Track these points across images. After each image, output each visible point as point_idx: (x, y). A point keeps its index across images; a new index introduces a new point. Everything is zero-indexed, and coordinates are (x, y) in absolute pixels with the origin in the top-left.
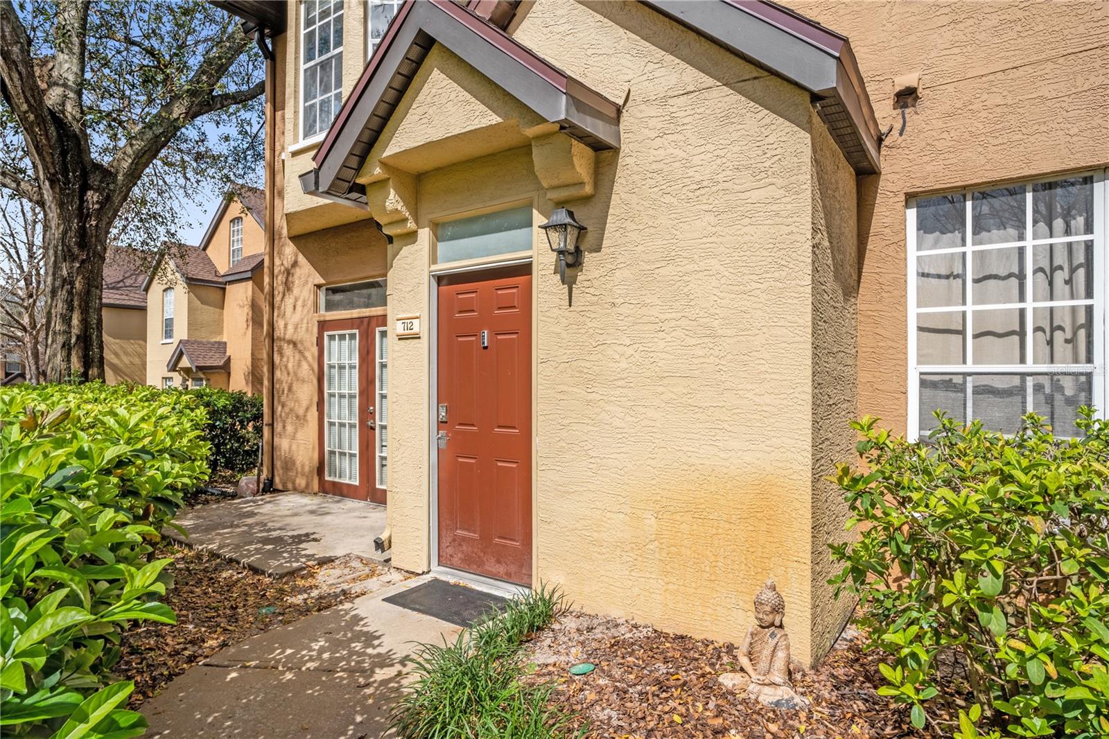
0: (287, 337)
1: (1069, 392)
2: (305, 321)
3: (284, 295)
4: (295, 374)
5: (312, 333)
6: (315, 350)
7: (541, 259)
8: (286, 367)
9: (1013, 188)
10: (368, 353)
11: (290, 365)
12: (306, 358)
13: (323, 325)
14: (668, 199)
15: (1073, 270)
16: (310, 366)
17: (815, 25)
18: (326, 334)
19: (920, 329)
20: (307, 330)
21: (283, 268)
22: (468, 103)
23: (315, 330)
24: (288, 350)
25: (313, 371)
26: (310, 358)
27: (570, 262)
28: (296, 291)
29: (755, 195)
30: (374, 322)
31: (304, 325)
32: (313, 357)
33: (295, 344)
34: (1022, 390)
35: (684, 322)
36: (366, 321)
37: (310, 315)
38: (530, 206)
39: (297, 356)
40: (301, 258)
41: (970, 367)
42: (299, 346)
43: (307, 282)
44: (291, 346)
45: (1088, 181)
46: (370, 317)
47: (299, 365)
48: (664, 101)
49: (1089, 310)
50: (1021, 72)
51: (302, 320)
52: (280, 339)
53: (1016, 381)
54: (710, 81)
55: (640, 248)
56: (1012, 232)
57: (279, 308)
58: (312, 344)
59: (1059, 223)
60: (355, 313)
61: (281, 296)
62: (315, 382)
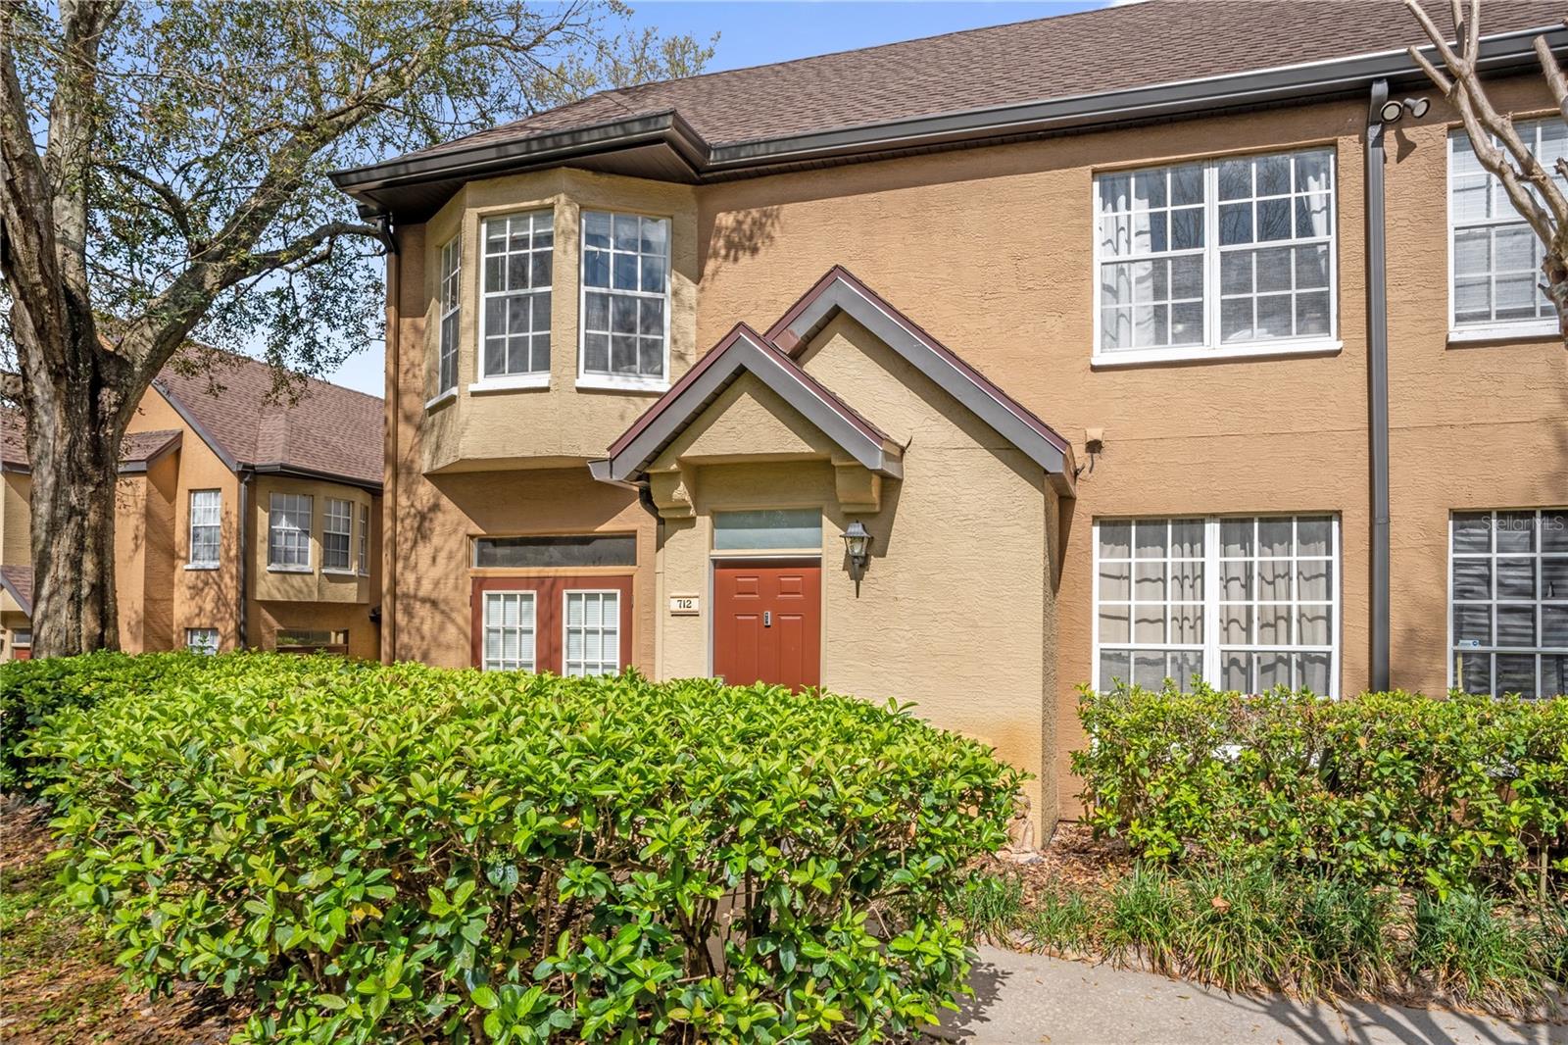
0: (421, 594)
1: (1192, 663)
2: (452, 576)
3: (415, 543)
4: (435, 639)
5: (463, 590)
6: (468, 611)
7: (830, 557)
8: (418, 630)
9: (1160, 521)
10: (551, 617)
11: (426, 628)
12: (453, 621)
13: (480, 583)
14: (941, 524)
15: (1195, 579)
16: (460, 628)
18: (485, 593)
19: (1101, 616)
20: (456, 588)
21: (413, 511)
22: (780, 429)
23: (469, 589)
24: (422, 611)
25: (466, 636)
26: (460, 620)
27: (857, 567)
28: (436, 540)
29: (1006, 531)
30: (561, 584)
31: (451, 581)
32: (466, 619)
33: (434, 603)
34: (1164, 661)
35: (953, 616)
36: (548, 583)
37: (461, 571)
38: (820, 511)
39: (438, 618)
40: (445, 501)
41: (1133, 645)
42: (442, 606)
43: (455, 531)
44: (428, 605)
45: (1203, 522)
46: (555, 578)
47: (442, 628)
48: (940, 450)
49: (1203, 607)
50: (1165, 442)
51: (447, 576)
52: (406, 596)
53: (1161, 655)
54: (975, 444)
55: (918, 558)
56: (1159, 549)
57: (407, 559)
58: (464, 605)
59: (1187, 546)
60: (534, 571)
61: (409, 544)
62: (468, 649)
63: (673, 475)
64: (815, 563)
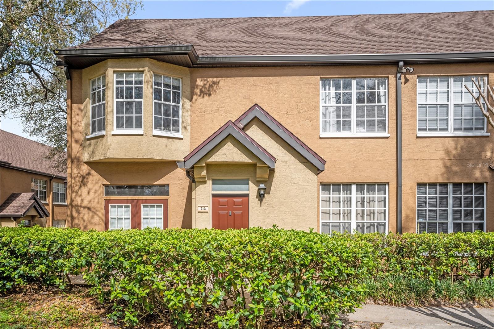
0: (83, 205)
1: (347, 226)
2: (96, 199)
3: (80, 187)
4: (89, 221)
5: (101, 204)
6: (103, 211)
7: (252, 194)
8: (82, 218)
9: (339, 184)
10: (137, 213)
11: (86, 218)
12: (97, 215)
13: (107, 202)
14: (287, 184)
15: (347, 202)
16: (100, 217)
17: (317, 154)
18: (110, 205)
19: (322, 213)
20: (98, 203)
21: (79, 175)
22: (240, 154)
23: (104, 203)
24: (84, 211)
25: (102, 220)
26: (100, 214)
27: (261, 197)
28: (90, 186)
29: (306, 187)
30: (140, 202)
31: (96, 201)
32: (102, 214)
33: (89, 209)
34: (340, 226)
35: (290, 212)
36: (135, 201)
37: (100, 197)
38: (248, 180)
39: (91, 214)
40: (93, 172)
41: (331, 221)
42: (92, 209)
43: (97, 183)
44: (86, 209)
45: (351, 185)
46: (138, 200)
47: (92, 217)
48: (286, 162)
49: (350, 210)
50: (341, 161)
51: (94, 199)
52: (77, 206)
53: (338, 224)
54: (298, 161)
55: (280, 195)
56: (338, 193)
57: (77, 192)
58: (102, 209)
59: (345, 192)
60: (130, 197)
61: (77, 187)
62: (104, 225)
63: (202, 167)
64: (247, 196)
